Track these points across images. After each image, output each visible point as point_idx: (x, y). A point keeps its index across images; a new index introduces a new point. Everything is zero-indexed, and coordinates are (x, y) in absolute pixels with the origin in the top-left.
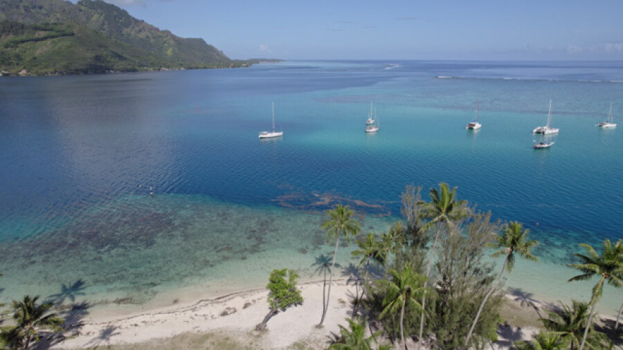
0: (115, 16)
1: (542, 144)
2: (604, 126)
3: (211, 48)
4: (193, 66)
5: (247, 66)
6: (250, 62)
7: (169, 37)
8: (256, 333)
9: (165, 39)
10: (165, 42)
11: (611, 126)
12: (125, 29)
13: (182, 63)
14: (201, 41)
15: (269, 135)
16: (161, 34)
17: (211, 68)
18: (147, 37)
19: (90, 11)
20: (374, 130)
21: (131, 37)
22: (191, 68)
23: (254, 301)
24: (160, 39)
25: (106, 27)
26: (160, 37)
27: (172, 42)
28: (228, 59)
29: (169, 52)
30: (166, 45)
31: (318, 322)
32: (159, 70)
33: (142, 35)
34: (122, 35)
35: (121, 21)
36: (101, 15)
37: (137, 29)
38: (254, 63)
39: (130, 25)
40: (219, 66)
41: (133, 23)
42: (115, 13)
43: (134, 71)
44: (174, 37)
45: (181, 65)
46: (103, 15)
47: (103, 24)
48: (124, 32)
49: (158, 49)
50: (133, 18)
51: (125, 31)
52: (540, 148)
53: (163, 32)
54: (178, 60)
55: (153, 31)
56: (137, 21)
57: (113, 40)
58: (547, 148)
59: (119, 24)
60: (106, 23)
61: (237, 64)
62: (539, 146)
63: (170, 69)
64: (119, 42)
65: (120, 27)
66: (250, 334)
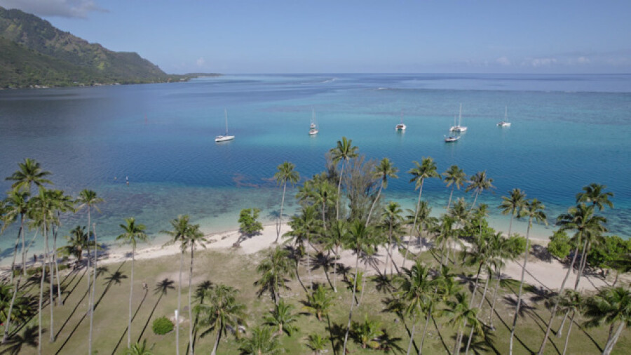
0: (36, 28)
1: (451, 138)
2: (504, 125)
3: (146, 62)
4: (129, 81)
5: (186, 81)
6: (188, 77)
7: (99, 51)
8: (233, 248)
9: (95, 53)
10: (95, 56)
11: (507, 125)
12: (47, 41)
13: (116, 78)
14: (135, 55)
15: (224, 138)
16: (91, 48)
17: (148, 83)
18: (75, 50)
19: (5, 20)
20: (315, 132)
21: (55, 51)
22: (126, 83)
23: (229, 236)
24: (90, 52)
25: (25, 38)
26: (90, 50)
27: (103, 56)
28: (164, 74)
29: (101, 67)
30: (96, 59)
31: (274, 240)
32: (92, 85)
33: (69, 48)
34: (46, 47)
35: (43, 32)
36: (18, 25)
37: (62, 41)
38: (193, 77)
39: (54, 36)
40: (156, 81)
41: (57, 35)
42: (36, 24)
43: (63, 86)
44: (105, 51)
45: (116, 80)
46: (21, 26)
47: (22, 35)
48: (47, 45)
49: (88, 63)
50: (57, 30)
51: (48, 43)
52: (449, 142)
53: (93, 45)
54: (111, 75)
55: (81, 44)
56: (62, 33)
57: (36, 52)
58: (455, 141)
59: (41, 36)
60: (25, 33)
61: (175, 79)
62: (448, 140)
63: (104, 85)
64: (42, 54)
65: (42, 39)
66: (229, 249)
